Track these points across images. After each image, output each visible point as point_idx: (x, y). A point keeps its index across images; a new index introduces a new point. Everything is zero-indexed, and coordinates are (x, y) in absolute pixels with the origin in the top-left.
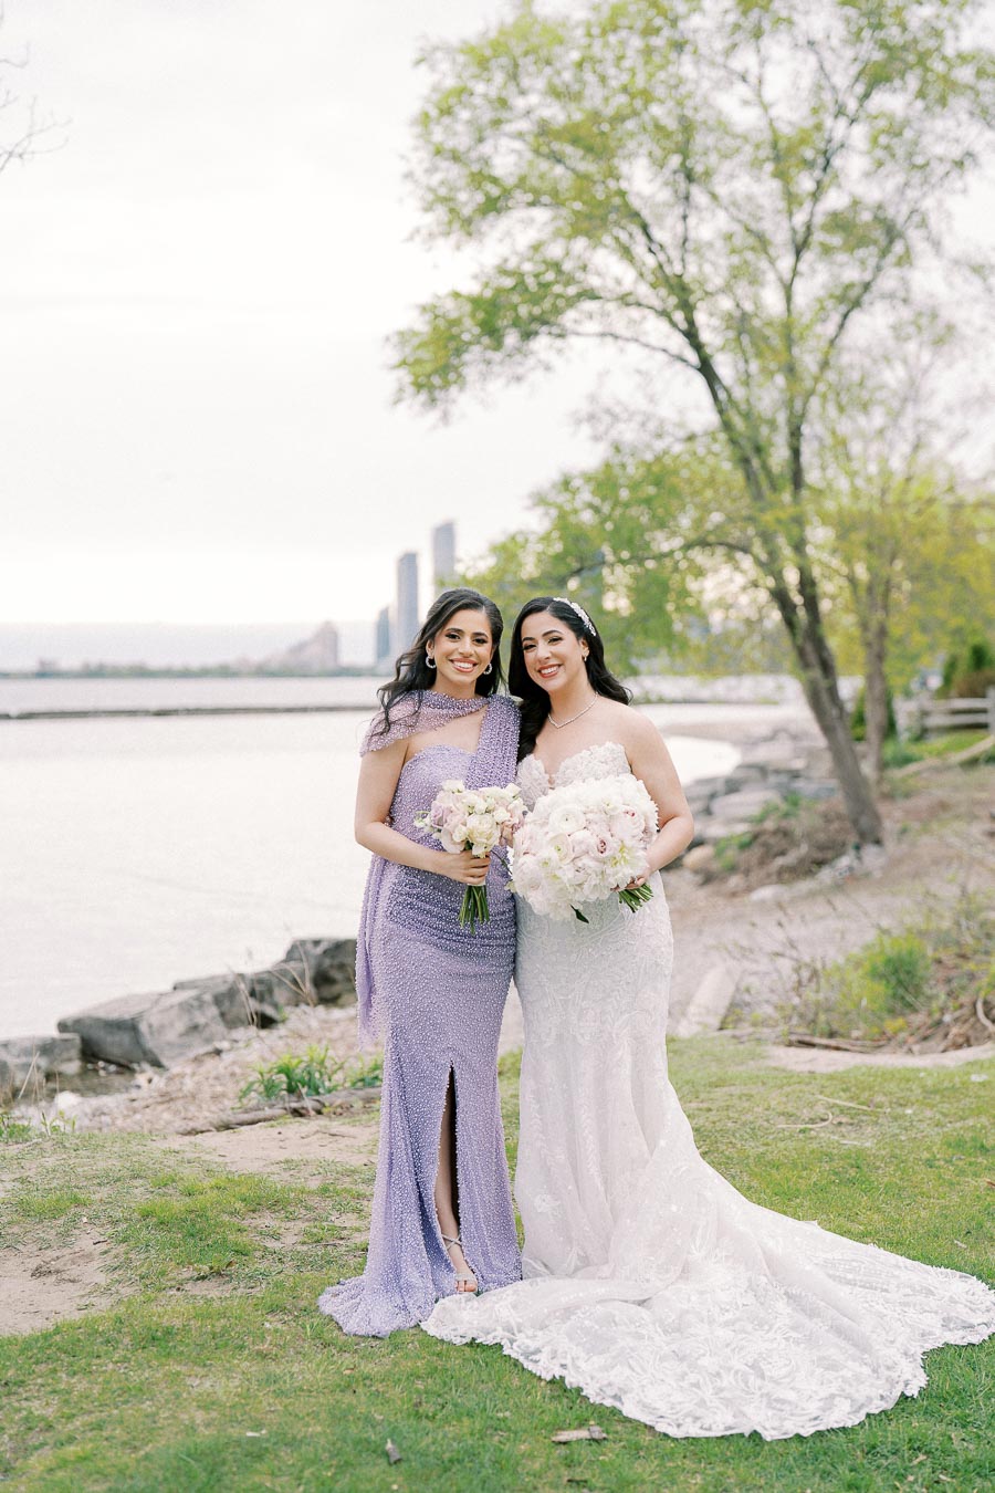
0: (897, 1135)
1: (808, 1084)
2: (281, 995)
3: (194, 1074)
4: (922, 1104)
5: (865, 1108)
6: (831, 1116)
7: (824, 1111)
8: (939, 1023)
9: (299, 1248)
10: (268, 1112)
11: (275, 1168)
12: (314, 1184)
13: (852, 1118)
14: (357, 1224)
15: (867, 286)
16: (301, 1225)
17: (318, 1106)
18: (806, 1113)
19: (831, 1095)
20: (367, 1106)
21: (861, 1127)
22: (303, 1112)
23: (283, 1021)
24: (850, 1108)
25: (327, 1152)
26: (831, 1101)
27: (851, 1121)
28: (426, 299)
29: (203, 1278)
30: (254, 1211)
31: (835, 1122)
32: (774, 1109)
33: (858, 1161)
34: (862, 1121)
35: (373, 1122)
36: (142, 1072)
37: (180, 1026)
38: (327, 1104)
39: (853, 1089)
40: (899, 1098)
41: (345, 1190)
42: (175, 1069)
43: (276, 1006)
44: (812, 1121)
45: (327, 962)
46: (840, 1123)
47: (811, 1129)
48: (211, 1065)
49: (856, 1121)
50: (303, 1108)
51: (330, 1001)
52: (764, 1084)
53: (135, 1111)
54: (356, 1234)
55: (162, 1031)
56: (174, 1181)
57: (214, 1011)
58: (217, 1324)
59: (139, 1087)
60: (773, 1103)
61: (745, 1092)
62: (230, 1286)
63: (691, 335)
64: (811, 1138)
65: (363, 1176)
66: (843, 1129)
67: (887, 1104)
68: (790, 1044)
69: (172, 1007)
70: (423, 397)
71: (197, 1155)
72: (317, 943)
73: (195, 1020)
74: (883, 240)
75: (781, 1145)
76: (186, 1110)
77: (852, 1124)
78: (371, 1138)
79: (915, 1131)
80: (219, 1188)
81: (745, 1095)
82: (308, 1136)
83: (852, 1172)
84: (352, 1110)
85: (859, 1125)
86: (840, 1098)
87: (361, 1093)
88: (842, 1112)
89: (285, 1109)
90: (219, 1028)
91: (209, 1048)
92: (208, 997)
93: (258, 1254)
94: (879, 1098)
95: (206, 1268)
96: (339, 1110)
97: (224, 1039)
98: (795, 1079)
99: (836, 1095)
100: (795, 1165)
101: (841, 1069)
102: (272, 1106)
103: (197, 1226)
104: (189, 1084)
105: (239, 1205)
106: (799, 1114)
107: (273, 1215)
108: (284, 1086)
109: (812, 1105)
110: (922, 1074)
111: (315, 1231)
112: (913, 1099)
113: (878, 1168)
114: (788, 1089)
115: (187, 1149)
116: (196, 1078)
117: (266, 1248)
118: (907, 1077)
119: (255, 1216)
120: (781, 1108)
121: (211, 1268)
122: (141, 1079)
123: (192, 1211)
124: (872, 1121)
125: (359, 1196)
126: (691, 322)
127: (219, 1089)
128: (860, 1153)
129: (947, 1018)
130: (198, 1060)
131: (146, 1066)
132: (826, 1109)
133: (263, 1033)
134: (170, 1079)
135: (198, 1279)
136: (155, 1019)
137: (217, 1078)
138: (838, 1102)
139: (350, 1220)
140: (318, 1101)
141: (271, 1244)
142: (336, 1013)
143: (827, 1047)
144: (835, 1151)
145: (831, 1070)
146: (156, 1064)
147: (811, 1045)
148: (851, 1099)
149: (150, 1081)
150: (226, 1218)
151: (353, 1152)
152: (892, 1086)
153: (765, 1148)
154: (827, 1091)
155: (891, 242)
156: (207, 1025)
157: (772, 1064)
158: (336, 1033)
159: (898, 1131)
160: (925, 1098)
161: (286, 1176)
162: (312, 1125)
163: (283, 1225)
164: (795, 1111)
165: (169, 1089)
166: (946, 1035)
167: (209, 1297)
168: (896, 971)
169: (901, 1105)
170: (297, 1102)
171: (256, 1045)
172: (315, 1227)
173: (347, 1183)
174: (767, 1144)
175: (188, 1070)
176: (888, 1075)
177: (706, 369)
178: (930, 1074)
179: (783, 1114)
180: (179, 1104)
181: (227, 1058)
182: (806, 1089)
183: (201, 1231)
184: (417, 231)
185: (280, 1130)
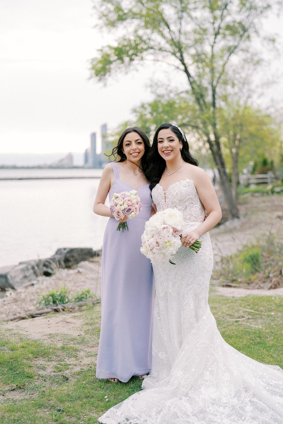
0: (270, 323)
1: (235, 303)
2: (54, 265)
3: (25, 292)
4: (277, 311)
5: (257, 312)
6: (246, 316)
7: (243, 314)
8: (268, 277)
9: (53, 374)
10: (46, 310)
11: (45, 337)
12: (60, 345)
13: (253, 316)
14: (75, 363)
15: (236, 47)
16: (54, 363)
17: (63, 308)
18: (237, 315)
19: (244, 307)
20: (80, 308)
21: (257, 320)
22: (58, 310)
23: (54, 274)
24: (251, 312)
25: (64, 330)
26: (245, 310)
27: (252, 318)
28: (100, 48)
29: (14, 390)
30: (36, 358)
31: (247, 318)
32: (225, 313)
33: (259, 335)
34: (256, 317)
35: (82, 317)
36: (8, 291)
37: (21, 276)
38: (66, 307)
39: (251, 305)
40: (268, 308)
41: (71, 348)
42: (19, 290)
43: (52, 269)
44: (239, 317)
45: (68, 255)
46: (249, 318)
47: (239, 321)
48: (31, 289)
49: (254, 317)
50: (58, 309)
51: (68, 267)
52: (219, 303)
53: (5, 305)
54: (75, 367)
55: (15, 277)
56: (7, 344)
57: (31, 271)
58: (17, 415)
59: (7, 296)
60: (224, 311)
61: (213, 306)
62: (24, 393)
63: (182, 60)
64: (240, 325)
65: (77, 341)
66: (250, 320)
67: (264, 311)
68: (223, 286)
69: (18, 270)
70: (98, 78)
71: (18, 331)
72: (65, 249)
73: (25, 275)
74: (241, 32)
75: (230, 328)
76: (21, 305)
77: (253, 319)
78: (81, 323)
79: (276, 321)
80: (23, 347)
81: (214, 308)
82: (58, 323)
83: (258, 340)
84: (75, 310)
85: (256, 319)
86: (247, 308)
87: (78, 303)
88: (249, 314)
89: (52, 309)
90: (33, 277)
91: (30, 283)
92: (30, 267)
93: (36, 377)
94: (261, 309)
95: (15, 385)
96: (71, 310)
97: (35, 280)
98: (230, 301)
99: (246, 307)
100: (237, 337)
101: (243, 296)
102: (47, 308)
103: (14, 366)
104: (23, 296)
105: (30, 355)
106: (234, 315)
107: (43, 359)
108: (52, 301)
109: (238, 311)
110: (273, 299)
111: (59, 366)
112: (273, 308)
113: (267, 338)
114: (228, 305)
115: (14, 328)
116: (26, 293)
117: (40, 374)
118: (268, 299)
119: (36, 359)
120: (227, 313)
121: (17, 386)
122: (8, 293)
123: (12, 359)
124: (261, 318)
125: (77, 350)
126: (182, 56)
127: (32, 297)
128: (260, 331)
129: (271, 275)
130: (26, 287)
131: (10, 289)
132: (243, 313)
133: (48, 278)
134: (17, 294)
135: (12, 390)
136: (13, 274)
137: (32, 293)
138: (248, 310)
139: (72, 361)
140: (63, 306)
141: (42, 372)
142: (71, 271)
143: (235, 287)
144: (250, 330)
145: (239, 296)
146: (13, 288)
147: (230, 286)
148: (251, 309)
149: (11, 294)
150: (25, 361)
151: (74, 330)
152: (265, 303)
153: (225, 329)
154: (243, 305)
155: (244, 32)
156: (30, 276)
157: (218, 294)
158: (71, 278)
159: (270, 321)
160: (277, 308)
161: (49, 341)
162: (60, 317)
163: (47, 363)
164: (232, 314)
165: (17, 297)
166: (271, 281)
167: (15, 399)
168: (252, 259)
169: (269, 311)
170: (56, 306)
171: (45, 282)
172: (59, 364)
173: (72, 345)
174: (225, 328)
175: (23, 290)
176: (261, 298)
177: (186, 71)
178: (275, 298)
179: (228, 315)
180: (19, 303)
181: (36, 286)
182: (235, 305)
183: (15, 367)
184: (97, 25)
185: (48, 319)
